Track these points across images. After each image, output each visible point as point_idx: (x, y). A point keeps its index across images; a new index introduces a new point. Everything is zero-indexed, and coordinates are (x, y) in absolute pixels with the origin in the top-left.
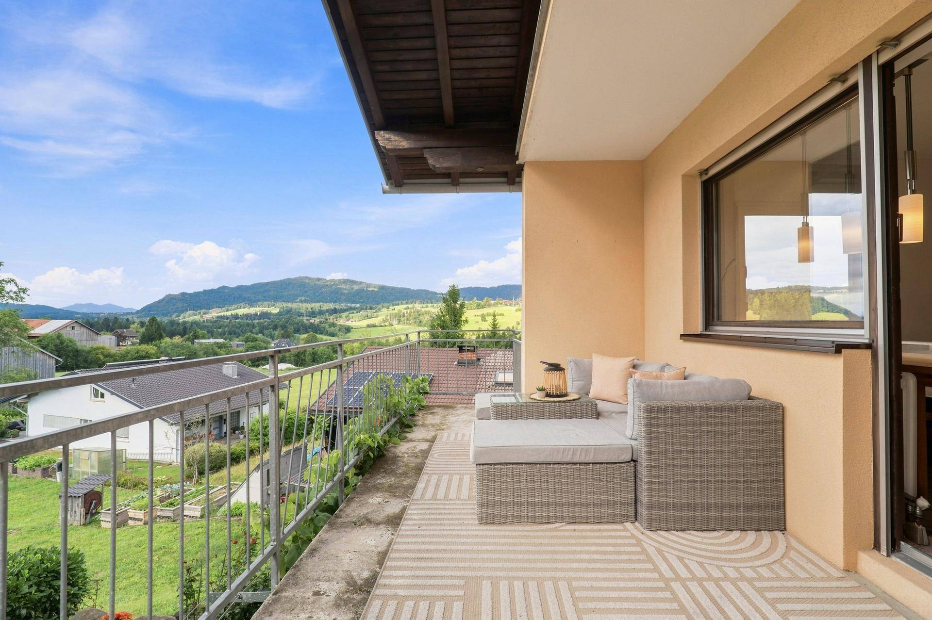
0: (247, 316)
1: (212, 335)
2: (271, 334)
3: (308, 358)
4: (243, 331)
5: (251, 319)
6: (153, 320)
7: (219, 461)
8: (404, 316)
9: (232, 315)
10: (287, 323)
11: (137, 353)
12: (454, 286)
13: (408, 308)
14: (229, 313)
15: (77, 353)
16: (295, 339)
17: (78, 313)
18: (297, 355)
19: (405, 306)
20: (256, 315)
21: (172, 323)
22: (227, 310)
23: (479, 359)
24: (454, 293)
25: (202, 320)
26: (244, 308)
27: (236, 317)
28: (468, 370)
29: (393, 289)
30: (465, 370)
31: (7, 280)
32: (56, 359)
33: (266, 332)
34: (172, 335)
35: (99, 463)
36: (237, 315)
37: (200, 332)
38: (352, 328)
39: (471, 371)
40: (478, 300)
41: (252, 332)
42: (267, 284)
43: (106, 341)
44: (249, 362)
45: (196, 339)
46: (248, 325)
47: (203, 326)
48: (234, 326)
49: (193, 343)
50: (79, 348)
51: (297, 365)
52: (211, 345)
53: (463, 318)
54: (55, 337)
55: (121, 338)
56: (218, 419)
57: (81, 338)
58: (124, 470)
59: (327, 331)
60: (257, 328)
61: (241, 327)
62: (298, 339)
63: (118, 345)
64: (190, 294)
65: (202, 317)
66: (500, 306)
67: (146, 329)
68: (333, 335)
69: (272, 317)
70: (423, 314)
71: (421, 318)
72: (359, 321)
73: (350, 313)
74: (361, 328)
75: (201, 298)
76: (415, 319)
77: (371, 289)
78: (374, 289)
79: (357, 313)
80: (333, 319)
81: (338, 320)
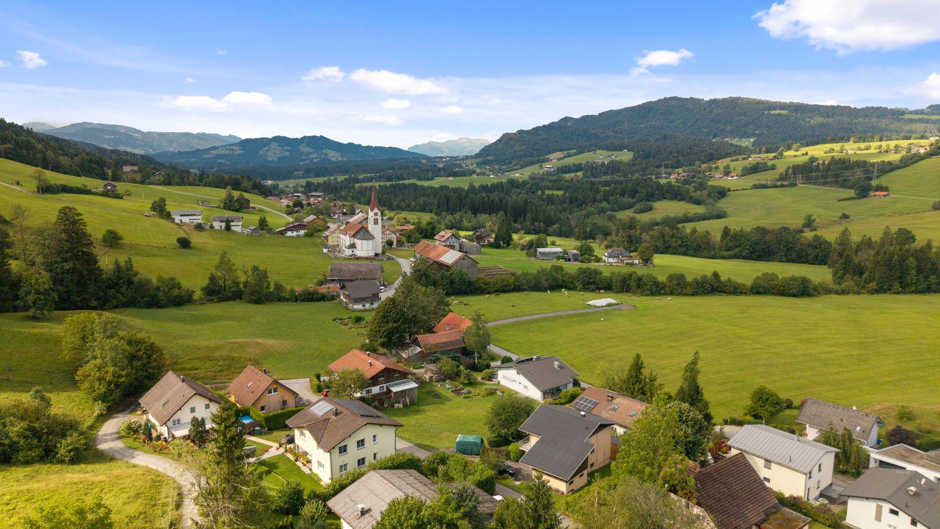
0: (592, 168)
18: (623, 280)
26: (591, 151)
38: (730, 191)
55: (480, 239)
67: (499, 229)
69: (623, 168)
71: (847, 173)
72: (742, 176)
73: (732, 161)
74: (743, 189)
75: (541, 137)
76: (836, 176)
77: (777, 112)
78: (781, 112)
79: (744, 159)
80: (704, 172)
81: (712, 174)
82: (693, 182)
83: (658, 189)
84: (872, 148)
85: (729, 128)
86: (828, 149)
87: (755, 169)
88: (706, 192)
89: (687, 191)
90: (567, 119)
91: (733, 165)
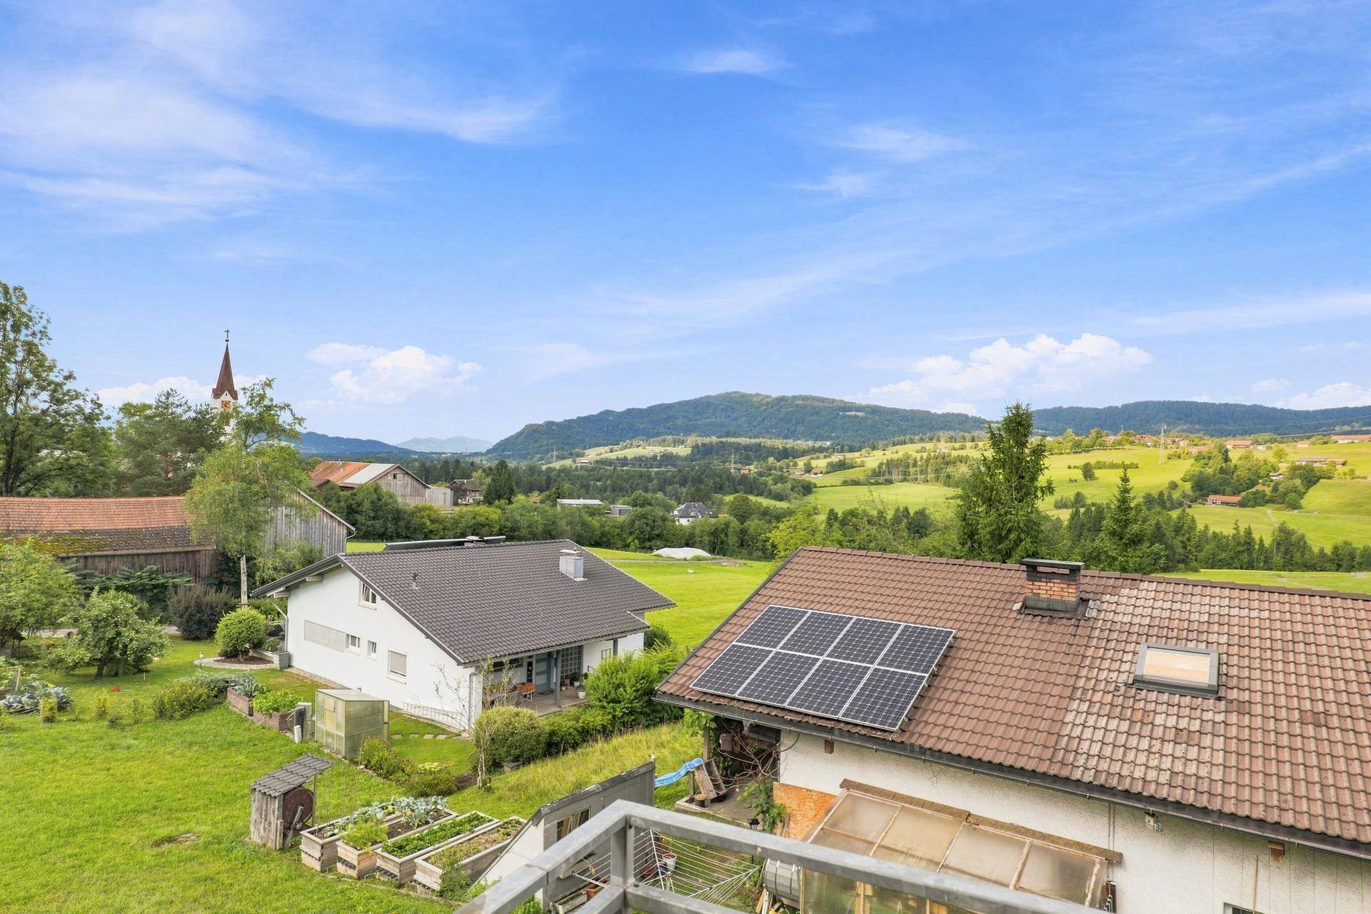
0: (640, 460)
1: (586, 491)
2: (676, 492)
3: (732, 540)
4: (634, 486)
5: (646, 465)
6: (503, 465)
7: (527, 746)
8: (915, 465)
9: (618, 459)
10: (702, 474)
11: (474, 518)
12: (1018, 407)
13: (923, 450)
14: (613, 456)
15: (398, 515)
16: (713, 503)
17: (415, 453)
18: (715, 533)
19: (918, 446)
20: (654, 457)
21: (532, 470)
22: (612, 451)
23: (1084, 601)
24: (1019, 424)
25: (574, 466)
26: (638, 446)
27: (624, 461)
28: (1052, 628)
29: (894, 412)
30: (1043, 627)
31: (282, 405)
32: (348, 528)
33: (669, 488)
34: (528, 491)
35: (346, 721)
36: (625, 458)
37: (567, 486)
38: (816, 487)
39: (1061, 629)
40: (1077, 434)
41: (646, 490)
42: (671, 406)
43: (438, 498)
44: (636, 541)
45: (558, 497)
46: (641, 476)
47: (575, 475)
48: (619, 477)
49: (554, 505)
50: (401, 506)
51: (712, 551)
52: (578, 508)
53: (1042, 480)
54: (372, 490)
55: (459, 493)
56: (546, 656)
57: (404, 493)
58: (385, 737)
59: (771, 490)
60: (655, 482)
61: (629, 479)
62: (721, 503)
63: (456, 504)
64: (558, 424)
65: (574, 461)
66: (1128, 446)
67: (493, 480)
68: (780, 497)
69: (680, 463)
70: (954, 463)
71: (950, 469)
72: (827, 473)
73: (812, 459)
74: (832, 486)
75: (574, 430)
76: (937, 471)
77: (853, 413)
78: (857, 413)
79: (825, 457)
80: (781, 469)
81: (791, 471)
82: (770, 475)
83: (728, 480)
85: (800, 428)
86: (919, 448)
87: (842, 466)
88: (789, 485)
89: (765, 484)
90: (607, 413)
91: (814, 463)
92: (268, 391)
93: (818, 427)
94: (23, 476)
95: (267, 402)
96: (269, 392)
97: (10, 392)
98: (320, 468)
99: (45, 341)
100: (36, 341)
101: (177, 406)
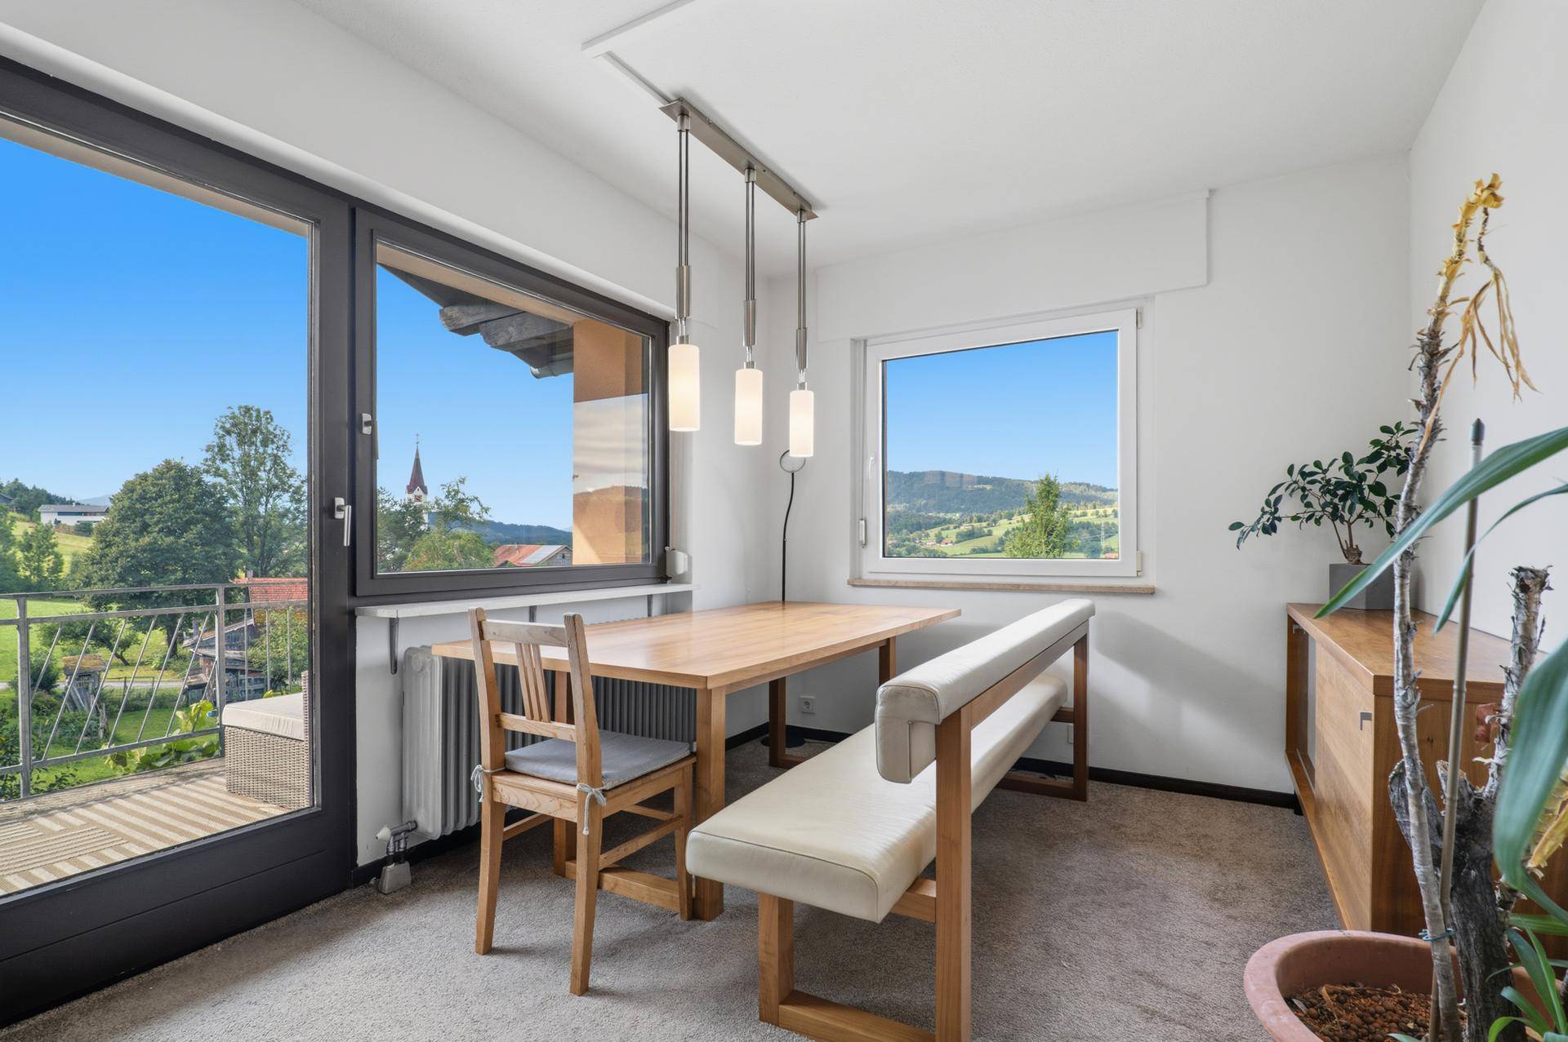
24: (1049, 493)
31: (472, 498)
72: (957, 542)
73: (943, 530)
77: (981, 487)
78: (985, 487)
79: (955, 528)
80: (914, 540)
81: (923, 542)
82: (904, 546)
84: (1089, 515)
87: (970, 535)
91: (944, 534)
92: (461, 485)
93: (948, 500)
94: (273, 561)
95: (460, 496)
96: (462, 488)
97: (262, 495)
98: (499, 551)
99: (285, 454)
100: (280, 454)
101: (386, 501)
